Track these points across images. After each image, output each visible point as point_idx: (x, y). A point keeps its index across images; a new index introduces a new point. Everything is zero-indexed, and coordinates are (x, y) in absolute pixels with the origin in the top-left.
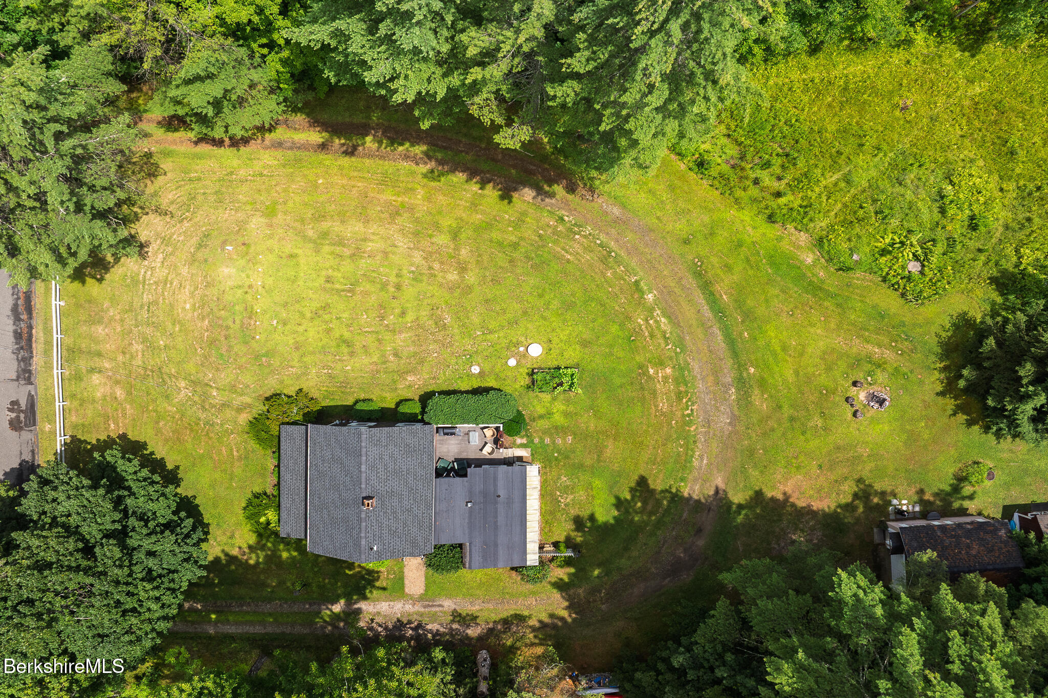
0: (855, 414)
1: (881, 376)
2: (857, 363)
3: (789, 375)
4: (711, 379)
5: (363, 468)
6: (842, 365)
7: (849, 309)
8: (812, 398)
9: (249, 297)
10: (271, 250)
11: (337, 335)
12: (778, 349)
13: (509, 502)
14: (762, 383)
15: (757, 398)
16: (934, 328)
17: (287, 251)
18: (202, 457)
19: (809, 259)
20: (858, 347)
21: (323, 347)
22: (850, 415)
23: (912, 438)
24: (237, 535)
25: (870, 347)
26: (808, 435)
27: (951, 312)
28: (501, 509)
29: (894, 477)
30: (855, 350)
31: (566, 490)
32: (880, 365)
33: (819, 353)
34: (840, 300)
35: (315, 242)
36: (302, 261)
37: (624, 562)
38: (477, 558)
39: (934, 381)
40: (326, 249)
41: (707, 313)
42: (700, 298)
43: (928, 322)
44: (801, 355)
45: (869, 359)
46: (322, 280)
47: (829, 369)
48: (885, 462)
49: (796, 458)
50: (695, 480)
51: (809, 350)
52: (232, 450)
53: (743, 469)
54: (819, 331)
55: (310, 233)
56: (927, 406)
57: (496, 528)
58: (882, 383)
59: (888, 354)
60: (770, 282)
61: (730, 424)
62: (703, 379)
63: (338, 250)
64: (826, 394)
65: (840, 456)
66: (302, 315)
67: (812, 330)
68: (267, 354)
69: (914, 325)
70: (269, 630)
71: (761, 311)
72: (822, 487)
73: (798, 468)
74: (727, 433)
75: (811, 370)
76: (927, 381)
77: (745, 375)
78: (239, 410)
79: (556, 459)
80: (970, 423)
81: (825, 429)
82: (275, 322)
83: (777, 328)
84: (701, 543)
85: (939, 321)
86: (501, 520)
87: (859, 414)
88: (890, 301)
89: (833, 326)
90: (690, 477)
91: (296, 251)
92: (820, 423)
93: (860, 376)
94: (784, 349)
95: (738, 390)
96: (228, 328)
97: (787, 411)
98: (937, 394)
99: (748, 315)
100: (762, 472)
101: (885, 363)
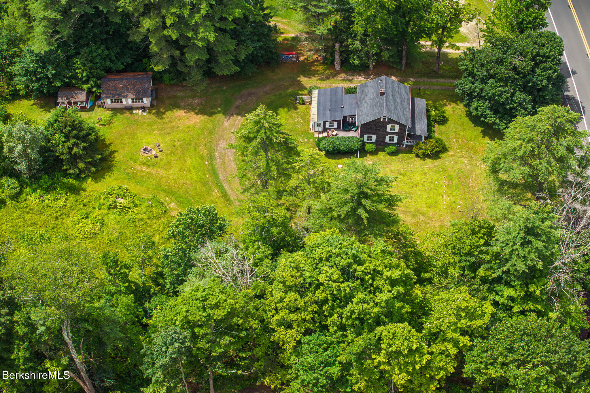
0: (159, 146)
1: (144, 160)
2: (154, 165)
3: (189, 161)
4: (227, 160)
5: (385, 104)
6: (162, 164)
7: (155, 185)
8: (179, 152)
9: (449, 192)
10: (440, 210)
11: (406, 177)
12: (193, 171)
13: (325, 109)
14: (202, 158)
15: (206, 153)
16: (113, 177)
17: (432, 210)
18: (471, 140)
19: (172, 205)
20: (153, 171)
21: (413, 173)
22: (161, 146)
23: (132, 136)
24: (452, 112)
25: (147, 170)
26: (183, 138)
27: (104, 184)
28: (328, 106)
29: (144, 123)
30: (155, 170)
31: (298, 123)
32: (143, 164)
33: (173, 169)
34: (159, 189)
35: (419, 213)
36: (424, 205)
37: (273, 98)
38: (340, 91)
39: (118, 157)
40: (413, 210)
41: (226, 186)
42: (229, 191)
43: (116, 179)
44: (181, 168)
45: (148, 166)
46: (414, 197)
47: (169, 163)
48: (147, 128)
49: (189, 131)
50: (238, 124)
51: (177, 170)
52: (457, 142)
53: (215, 127)
54: (172, 177)
55: (421, 217)
56: (123, 148)
57: (331, 101)
58: (143, 157)
59: (139, 168)
60: (193, 197)
61: (219, 144)
62: (230, 161)
63: (407, 209)
64: (172, 153)
65: (168, 131)
66: (423, 185)
67: (175, 177)
68: (440, 172)
69: (123, 179)
70: (435, 80)
71: (199, 185)
72: (178, 120)
73: (189, 127)
74: (221, 141)
75: (178, 162)
76: (121, 157)
77: (210, 161)
78: (453, 156)
79: (302, 134)
80: (104, 140)
81: (174, 141)
82: (436, 183)
83: (192, 179)
84: (237, 103)
85: (110, 179)
86: (329, 104)
87: (158, 145)
88: (133, 188)
89: (164, 179)
90: (240, 126)
91: (427, 209)
92: (176, 143)
93: (155, 160)
94: (189, 171)
95: (214, 156)
96: (459, 181)
97: (192, 147)
98: (117, 152)
99: (205, 184)
100: (206, 126)
101: (140, 165)
